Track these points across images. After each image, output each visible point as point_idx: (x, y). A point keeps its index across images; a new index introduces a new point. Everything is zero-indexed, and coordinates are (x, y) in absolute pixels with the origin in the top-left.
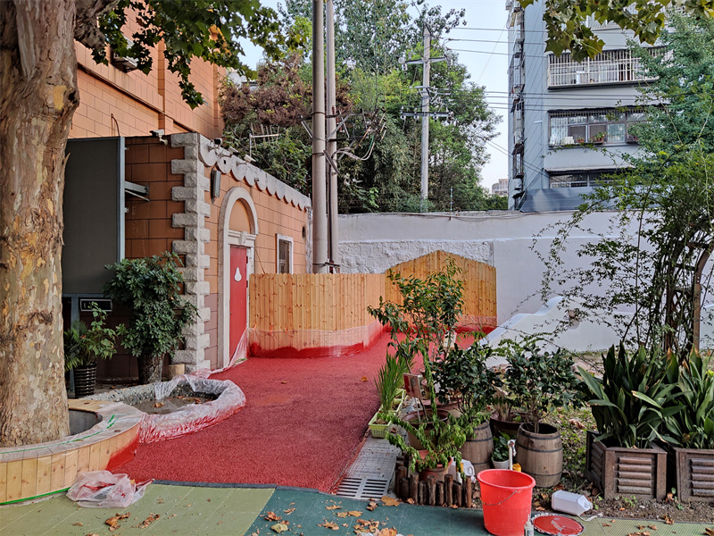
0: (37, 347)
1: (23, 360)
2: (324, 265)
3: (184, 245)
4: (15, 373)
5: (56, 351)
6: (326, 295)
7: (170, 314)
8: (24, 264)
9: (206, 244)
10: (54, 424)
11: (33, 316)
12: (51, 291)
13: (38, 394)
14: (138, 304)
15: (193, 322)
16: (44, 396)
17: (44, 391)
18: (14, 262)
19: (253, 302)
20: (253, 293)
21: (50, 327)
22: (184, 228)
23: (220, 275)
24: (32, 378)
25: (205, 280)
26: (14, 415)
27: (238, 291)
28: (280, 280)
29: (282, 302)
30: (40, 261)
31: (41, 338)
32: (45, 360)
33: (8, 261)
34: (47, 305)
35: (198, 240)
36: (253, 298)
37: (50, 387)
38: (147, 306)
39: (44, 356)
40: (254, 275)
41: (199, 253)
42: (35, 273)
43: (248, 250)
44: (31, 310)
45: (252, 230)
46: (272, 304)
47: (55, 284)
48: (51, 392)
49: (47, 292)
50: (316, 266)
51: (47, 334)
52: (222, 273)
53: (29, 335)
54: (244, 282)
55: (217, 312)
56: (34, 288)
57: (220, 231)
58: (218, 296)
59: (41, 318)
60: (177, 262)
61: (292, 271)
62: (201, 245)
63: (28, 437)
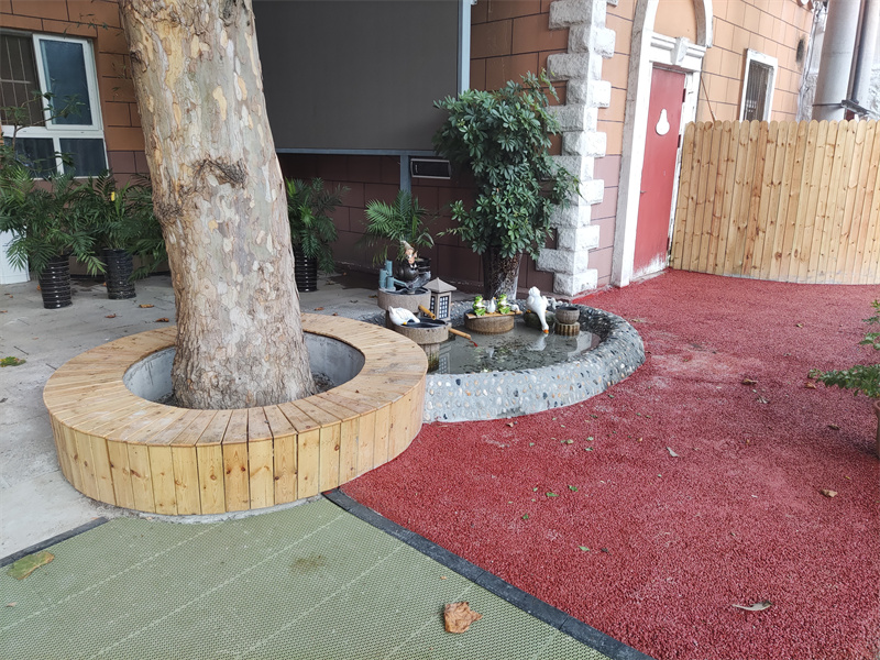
0: (222, 229)
1: (201, 254)
2: (839, 106)
3: (565, 63)
4: (194, 275)
5: (264, 240)
6: (838, 163)
7: (532, 188)
8: (168, 51)
9: (606, 57)
10: (274, 370)
11: (202, 167)
12: (234, 118)
13: (238, 316)
14: (478, 169)
15: (570, 204)
16: (250, 321)
17: (250, 313)
18: (150, 48)
19: (687, 175)
20: (688, 158)
21: (245, 193)
22: (568, 28)
23: (627, 119)
24: (222, 287)
25: (599, 128)
26: (203, 349)
27: (661, 156)
28: (743, 133)
29: (742, 176)
30: (197, 45)
31: (228, 213)
32: (243, 257)
33: (141, 46)
34: (229, 146)
35: (591, 50)
36: (687, 167)
37: (260, 308)
38: (493, 172)
39: (241, 249)
40: (693, 125)
41: (590, 75)
42: (192, 74)
43: (689, 77)
44: (196, 154)
45: (699, 37)
46: (721, 179)
47: (244, 102)
48: (262, 316)
49: (223, 116)
50: (821, 108)
51: (241, 205)
52: (632, 117)
53: (204, 205)
54: (674, 139)
55: (617, 189)
56: (194, 105)
57: (636, 34)
58: (622, 159)
59: (218, 172)
60: (549, 94)
61: (769, 117)
62: (595, 62)
63: (233, 388)
